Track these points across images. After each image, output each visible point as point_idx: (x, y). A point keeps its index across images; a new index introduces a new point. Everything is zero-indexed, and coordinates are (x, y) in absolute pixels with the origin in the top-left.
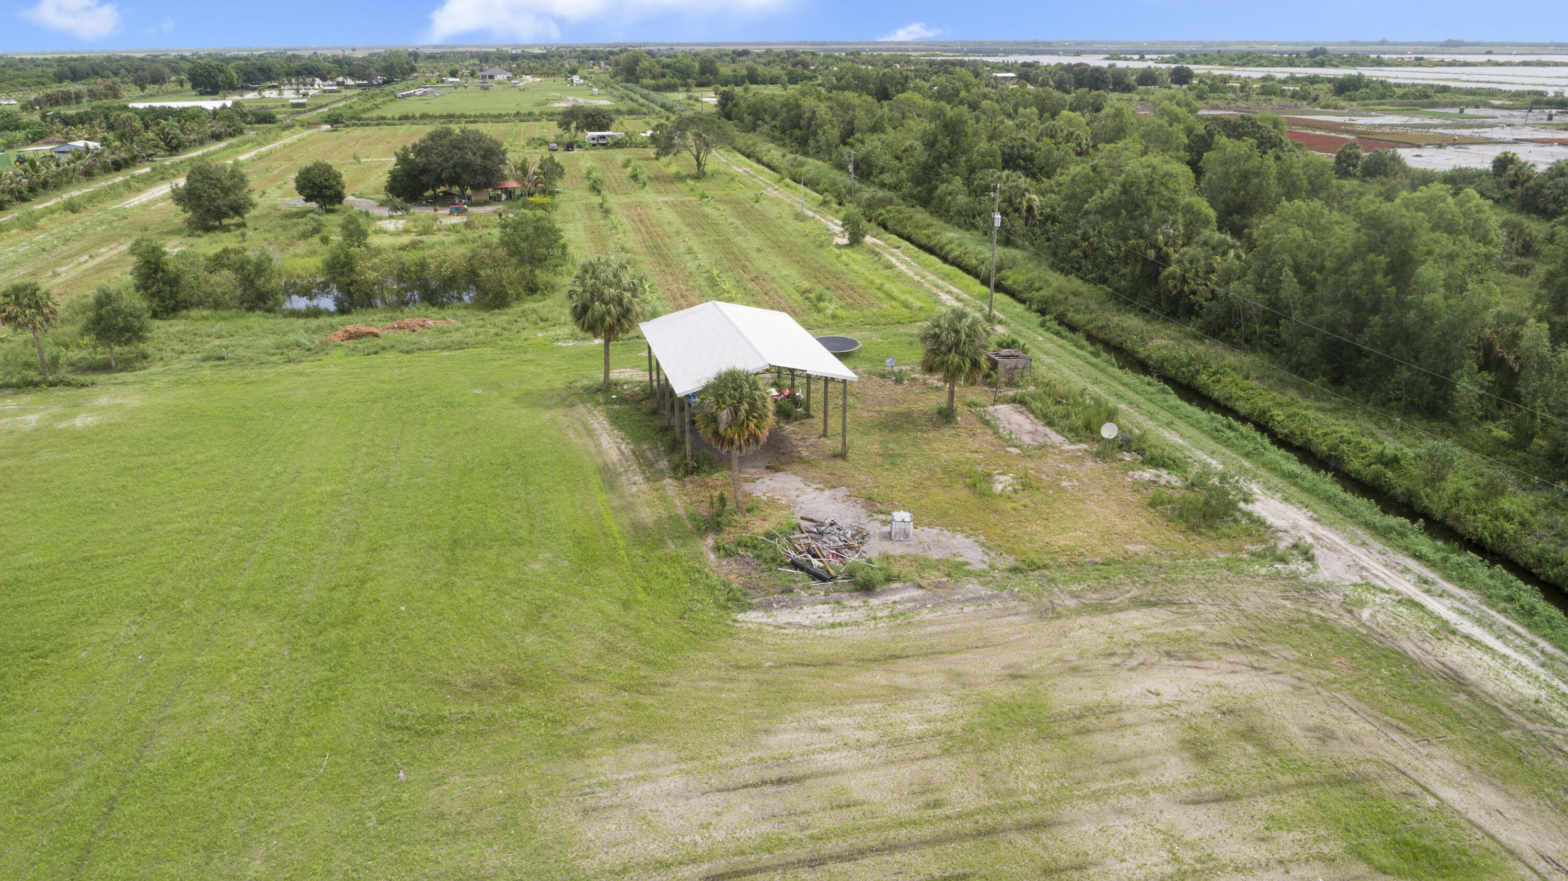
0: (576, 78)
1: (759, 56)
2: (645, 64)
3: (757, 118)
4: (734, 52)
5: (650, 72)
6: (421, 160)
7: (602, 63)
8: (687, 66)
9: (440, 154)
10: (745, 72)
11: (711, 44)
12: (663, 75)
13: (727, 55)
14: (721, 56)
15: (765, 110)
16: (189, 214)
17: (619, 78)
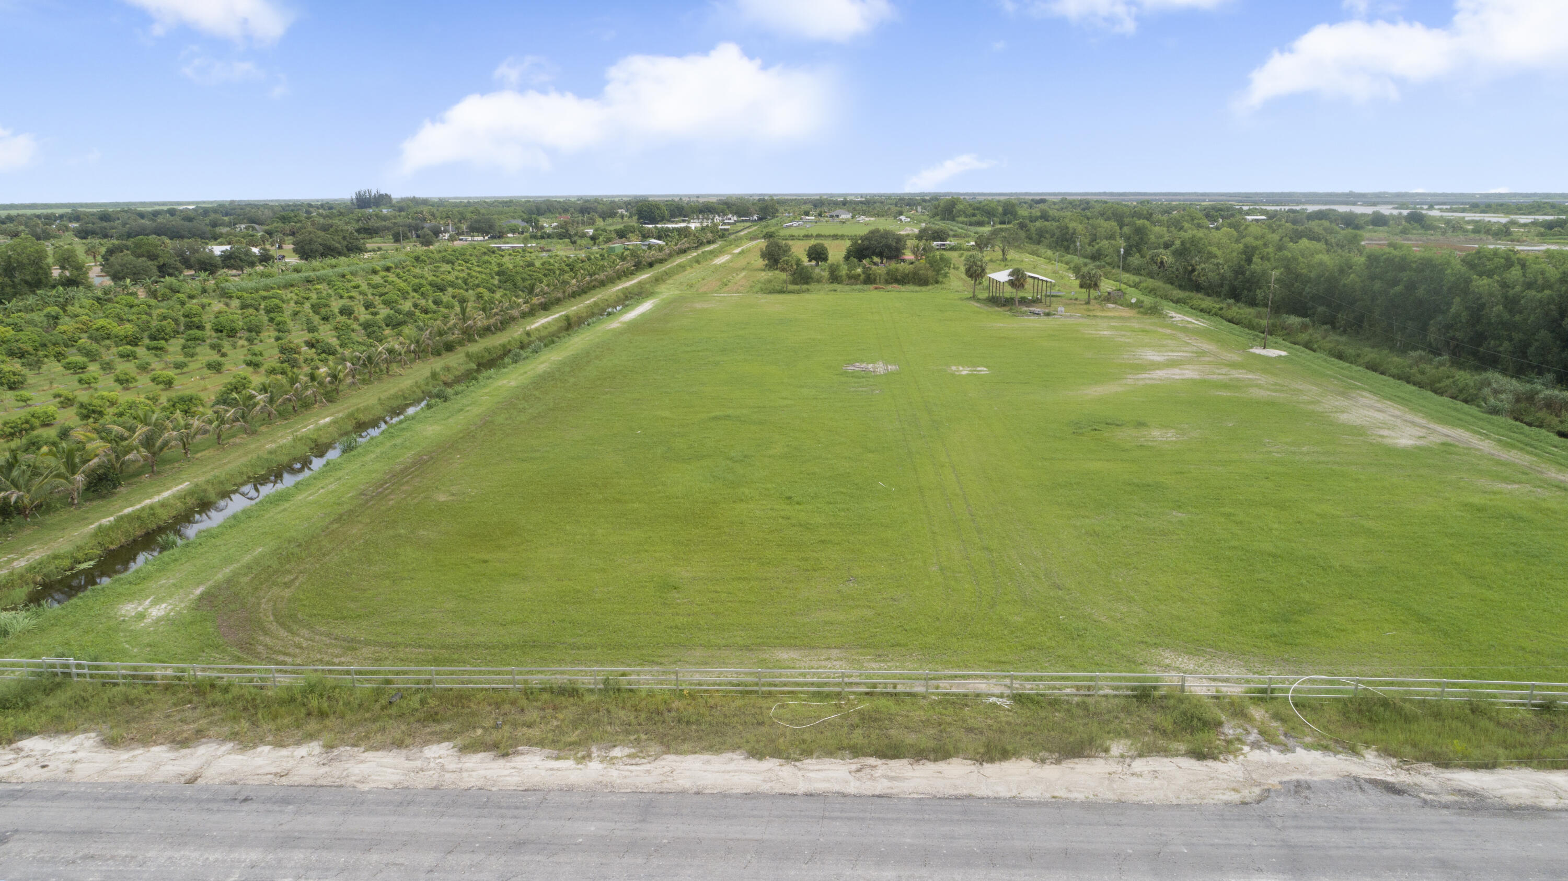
0: (903, 218)
1: (1054, 203)
2: (960, 207)
3: (1041, 236)
4: (1032, 200)
5: (964, 212)
6: (866, 243)
7: (919, 209)
8: (993, 209)
9: (876, 240)
10: (1039, 214)
11: (1011, 194)
12: (974, 215)
13: (1025, 203)
14: (1022, 203)
15: (1047, 232)
16: (767, 262)
17: (938, 218)
